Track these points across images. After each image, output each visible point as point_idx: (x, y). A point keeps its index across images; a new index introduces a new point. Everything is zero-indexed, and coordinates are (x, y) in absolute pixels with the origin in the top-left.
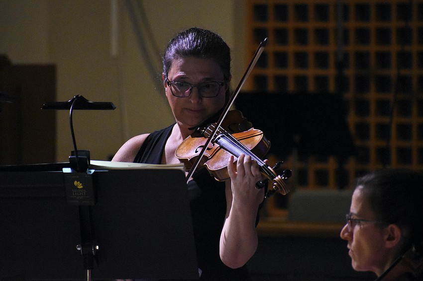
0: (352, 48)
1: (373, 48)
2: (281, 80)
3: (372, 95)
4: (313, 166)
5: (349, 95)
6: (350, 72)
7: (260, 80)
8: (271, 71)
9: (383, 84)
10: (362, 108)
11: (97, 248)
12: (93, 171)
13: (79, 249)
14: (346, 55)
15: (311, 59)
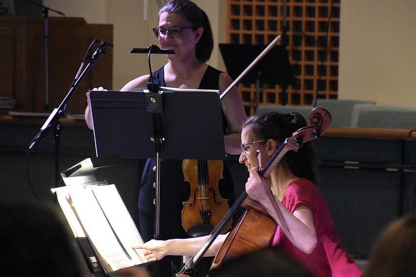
0: (291, 18)
1: (304, 19)
2: (247, 37)
3: (303, 48)
4: (266, 91)
5: (289, 48)
6: (290, 33)
7: (234, 37)
8: (241, 32)
9: (310, 41)
10: (297, 55)
11: (164, 139)
12: (162, 92)
13: (152, 140)
14: (288, 22)
15: (266, 25)
